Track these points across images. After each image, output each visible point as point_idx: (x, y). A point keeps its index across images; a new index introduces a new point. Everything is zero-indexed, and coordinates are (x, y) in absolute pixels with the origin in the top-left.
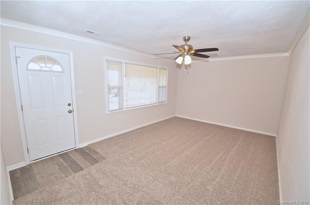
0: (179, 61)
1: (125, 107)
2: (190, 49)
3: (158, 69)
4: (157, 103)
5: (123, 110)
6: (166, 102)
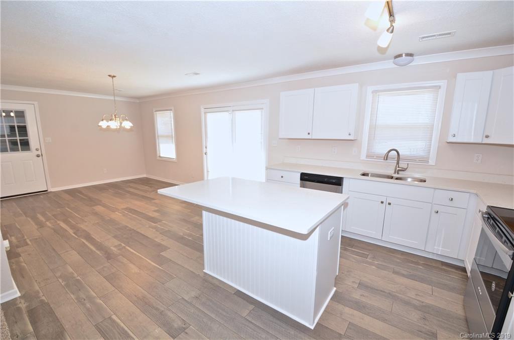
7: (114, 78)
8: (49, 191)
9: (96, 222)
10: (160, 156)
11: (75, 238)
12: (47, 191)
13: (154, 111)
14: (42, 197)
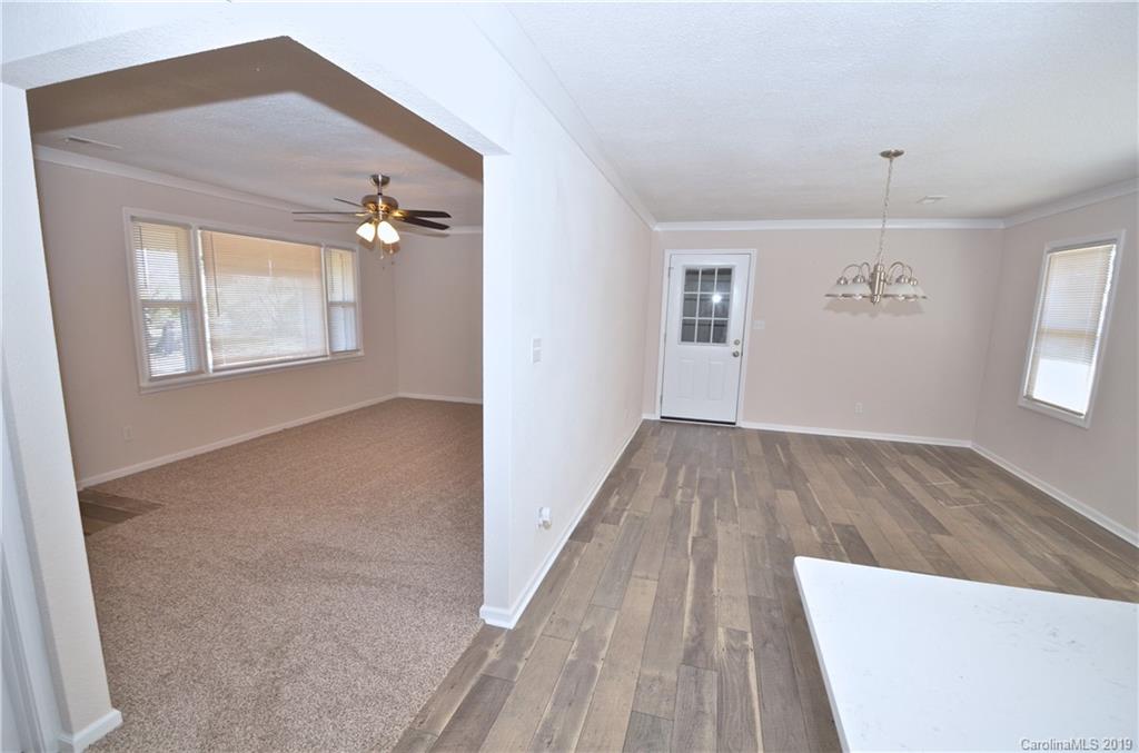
0: (366, 231)
1: (211, 367)
2: (392, 205)
3: (322, 249)
4: (326, 356)
5: (204, 376)
6: (360, 354)
7: (895, 159)
8: (738, 425)
9: (752, 533)
10: (1029, 398)
11: (687, 550)
12: (734, 424)
13: (1047, 249)
14: (719, 433)
